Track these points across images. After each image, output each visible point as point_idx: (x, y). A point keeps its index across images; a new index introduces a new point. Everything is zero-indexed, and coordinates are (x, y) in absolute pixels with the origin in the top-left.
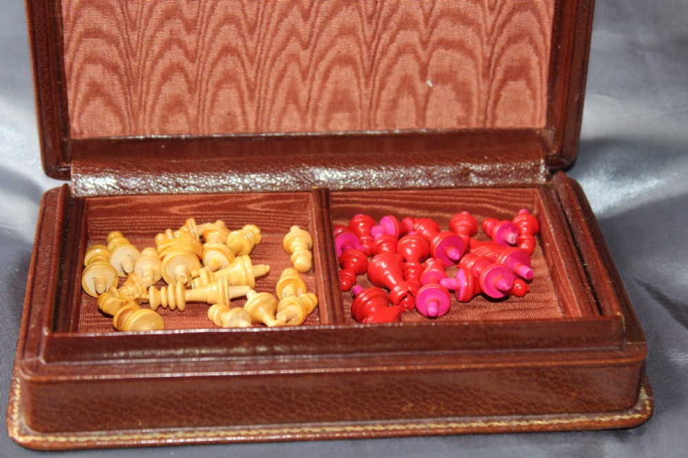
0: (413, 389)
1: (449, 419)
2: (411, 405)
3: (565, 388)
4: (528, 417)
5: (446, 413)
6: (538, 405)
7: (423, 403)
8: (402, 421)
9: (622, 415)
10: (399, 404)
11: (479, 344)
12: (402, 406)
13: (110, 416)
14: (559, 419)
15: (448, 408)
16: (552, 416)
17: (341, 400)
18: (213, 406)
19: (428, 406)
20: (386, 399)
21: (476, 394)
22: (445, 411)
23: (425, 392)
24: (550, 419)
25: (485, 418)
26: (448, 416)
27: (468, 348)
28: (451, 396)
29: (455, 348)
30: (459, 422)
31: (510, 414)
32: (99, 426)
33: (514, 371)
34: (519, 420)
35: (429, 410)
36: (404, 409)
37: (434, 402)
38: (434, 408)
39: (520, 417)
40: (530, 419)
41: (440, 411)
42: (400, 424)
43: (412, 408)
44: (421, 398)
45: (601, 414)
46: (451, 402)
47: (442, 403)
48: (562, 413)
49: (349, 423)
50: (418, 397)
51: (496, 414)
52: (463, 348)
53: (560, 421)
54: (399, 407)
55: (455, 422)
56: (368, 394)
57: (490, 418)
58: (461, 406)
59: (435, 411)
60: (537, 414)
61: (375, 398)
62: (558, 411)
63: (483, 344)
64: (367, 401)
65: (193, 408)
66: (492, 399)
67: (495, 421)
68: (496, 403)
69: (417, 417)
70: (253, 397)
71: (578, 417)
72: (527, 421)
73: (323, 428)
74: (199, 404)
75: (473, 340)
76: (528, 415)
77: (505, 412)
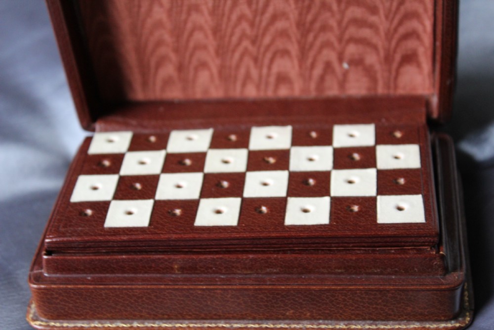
0: (292, 301)
1: (321, 321)
2: (292, 311)
3: (402, 304)
4: (377, 322)
5: (318, 317)
6: (384, 314)
7: (300, 311)
8: (287, 321)
9: (446, 324)
10: (284, 310)
11: (340, 271)
12: (286, 312)
13: (88, 311)
14: (400, 324)
15: (320, 315)
16: (394, 322)
17: (242, 307)
18: (156, 307)
19: (305, 313)
20: (274, 307)
21: (338, 306)
22: (317, 316)
23: (301, 304)
24: (393, 325)
25: (346, 322)
26: (319, 319)
27: (332, 273)
28: (320, 307)
29: (323, 273)
30: (327, 325)
31: (364, 319)
32: (83, 317)
33: (363, 292)
34: (371, 325)
35: (305, 315)
36: (287, 314)
37: (309, 310)
38: (309, 314)
39: (371, 322)
40: (379, 324)
41: (313, 316)
42: (285, 324)
43: (293, 313)
44: (299, 307)
45: (431, 322)
46: (320, 310)
47: (314, 311)
48: (402, 320)
49: (250, 322)
50: (296, 306)
51: (354, 319)
52: (329, 273)
53: (400, 327)
54: (284, 312)
55: (324, 324)
56: (261, 304)
57: (350, 322)
58: (328, 313)
59: (310, 315)
60: (384, 320)
61: (266, 306)
62: (399, 319)
63: (343, 271)
64: (261, 308)
65: (142, 308)
66: (350, 309)
67: (353, 324)
68: (353, 312)
69: (298, 319)
70: (182, 302)
71: (414, 324)
72: (376, 325)
73: (232, 325)
74: (146, 306)
75: (335, 268)
76: (378, 321)
77: (361, 318)
